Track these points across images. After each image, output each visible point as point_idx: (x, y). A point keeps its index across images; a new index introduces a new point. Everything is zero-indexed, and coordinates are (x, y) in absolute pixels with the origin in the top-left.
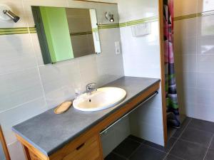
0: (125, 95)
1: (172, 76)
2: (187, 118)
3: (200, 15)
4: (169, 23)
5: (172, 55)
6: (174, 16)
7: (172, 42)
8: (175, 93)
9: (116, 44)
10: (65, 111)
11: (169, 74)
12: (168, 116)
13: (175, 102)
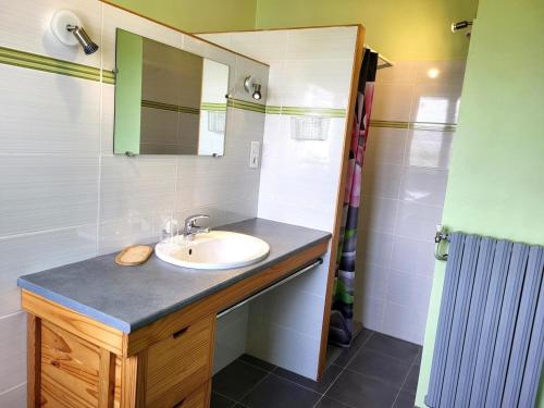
0: (266, 251)
1: (351, 233)
2: (364, 331)
3: (412, 126)
4: (362, 128)
5: (357, 191)
6: (372, 118)
7: (361, 165)
8: (352, 269)
9: (254, 145)
10: (142, 263)
11: (347, 228)
12: (331, 317)
13: (348, 289)
